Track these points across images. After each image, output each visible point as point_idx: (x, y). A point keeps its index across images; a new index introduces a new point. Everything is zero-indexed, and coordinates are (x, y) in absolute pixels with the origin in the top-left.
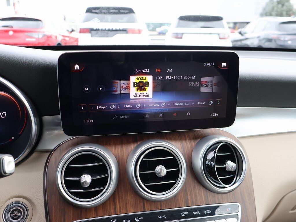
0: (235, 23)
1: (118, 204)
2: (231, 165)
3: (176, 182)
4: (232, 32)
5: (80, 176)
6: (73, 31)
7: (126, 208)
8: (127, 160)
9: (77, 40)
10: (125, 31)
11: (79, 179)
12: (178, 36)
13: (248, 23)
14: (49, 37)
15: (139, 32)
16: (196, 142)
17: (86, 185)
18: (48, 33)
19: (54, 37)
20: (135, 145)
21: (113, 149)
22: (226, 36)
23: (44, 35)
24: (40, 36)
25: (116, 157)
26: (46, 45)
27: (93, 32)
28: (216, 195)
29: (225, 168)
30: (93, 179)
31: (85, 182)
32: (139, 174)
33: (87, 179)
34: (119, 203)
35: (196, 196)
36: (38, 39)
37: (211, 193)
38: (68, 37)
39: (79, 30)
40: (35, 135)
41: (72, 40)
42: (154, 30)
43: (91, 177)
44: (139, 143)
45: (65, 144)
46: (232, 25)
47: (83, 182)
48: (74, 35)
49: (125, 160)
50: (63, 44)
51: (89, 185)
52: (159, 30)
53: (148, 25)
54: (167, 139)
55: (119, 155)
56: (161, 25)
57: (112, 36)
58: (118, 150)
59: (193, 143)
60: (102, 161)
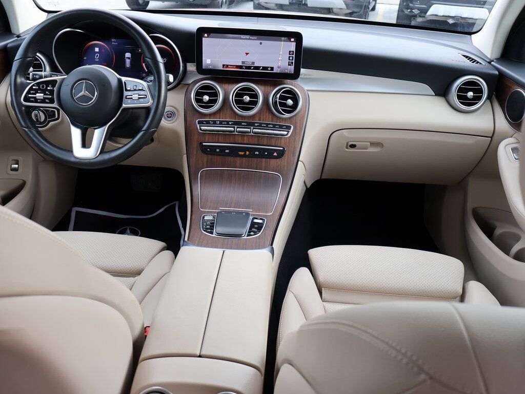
2: (290, 102)
5: (203, 96)
30: (210, 98)
47: (204, 100)
49: (228, 92)
51: (207, 102)
58: (226, 86)
60: (215, 90)
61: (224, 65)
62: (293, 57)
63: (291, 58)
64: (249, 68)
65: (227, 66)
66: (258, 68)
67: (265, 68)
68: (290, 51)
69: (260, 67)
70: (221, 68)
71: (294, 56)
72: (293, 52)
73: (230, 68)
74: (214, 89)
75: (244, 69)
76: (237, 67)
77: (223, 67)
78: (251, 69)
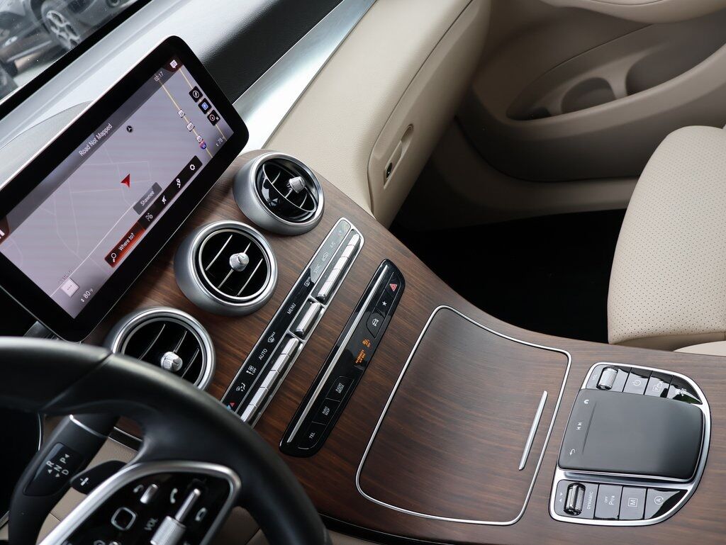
1: (232, 349)
2: (295, 182)
3: (264, 259)
7: (247, 343)
8: (183, 295)
16: (232, 195)
20: (172, 269)
28: (313, 231)
29: (293, 191)
30: (176, 351)
32: (220, 290)
34: (234, 347)
35: (298, 253)
37: (307, 235)
43: (171, 351)
44: (172, 263)
49: (183, 297)
51: (182, 361)
54: (198, 225)
59: (230, 200)
61: (109, 259)
62: (205, 100)
63: (205, 106)
64: (158, 206)
65: (117, 251)
66: (173, 188)
67: (185, 174)
68: (191, 93)
69: (175, 182)
70: (109, 271)
71: (205, 96)
72: (196, 88)
73: (126, 248)
75: (152, 220)
76: (137, 229)
77: (112, 264)
78: (164, 206)
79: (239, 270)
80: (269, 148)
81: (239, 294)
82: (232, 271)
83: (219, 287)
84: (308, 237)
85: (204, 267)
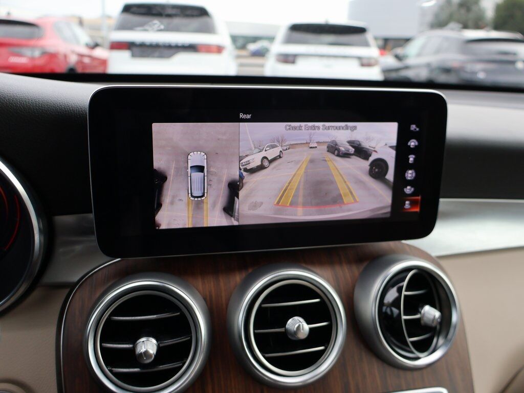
0: (386, 40)
2: (430, 312)
3: (325, 349)
4: (382, 54)
5: (134, 340)
6: (96, 45)
8: (227, 305)
9: (104, 62)
10: (192, 48)
11: (131, 346)
12: (288, 59)
13: (407, 40)
14: (53, 56)
15: (219, 49)
17: (147, 359)
18: (52, 49)
19: (61, 58)
21: (199, 283)
22: (372, 61)
23: (44, 53)
24: (37, 53)
25: (205, 299)
26: (47, 70)
27: (135, 49)
29: (419, 319)
30: (161, 345)
31: (146, 353)
32: (255, 334)
33: (148, 346)
36: (32, 59)
38: (90, 56)
39: (107, 44)
40: (39, 254)
41: (95, 63)
42: (243, 47)
43: (157, 341)
45: (100, 273)
46: (381, 43)
47: (141, 353)
48: (100, 53)
50: (80, 70)
51: (153, 358)
52: (252, 47)
53: (234, 39)
55: (211, 296)
56: (255, 39)
57: (169, 56)
58: (209, 284)
60: (178, 309)
74: (174, 308)
79: (290, 337)
80: (443, 263)
81: (267, 355)
82: (282, 330)
83: (256, 331)
84: (390, 371)
85: (264, 301)
